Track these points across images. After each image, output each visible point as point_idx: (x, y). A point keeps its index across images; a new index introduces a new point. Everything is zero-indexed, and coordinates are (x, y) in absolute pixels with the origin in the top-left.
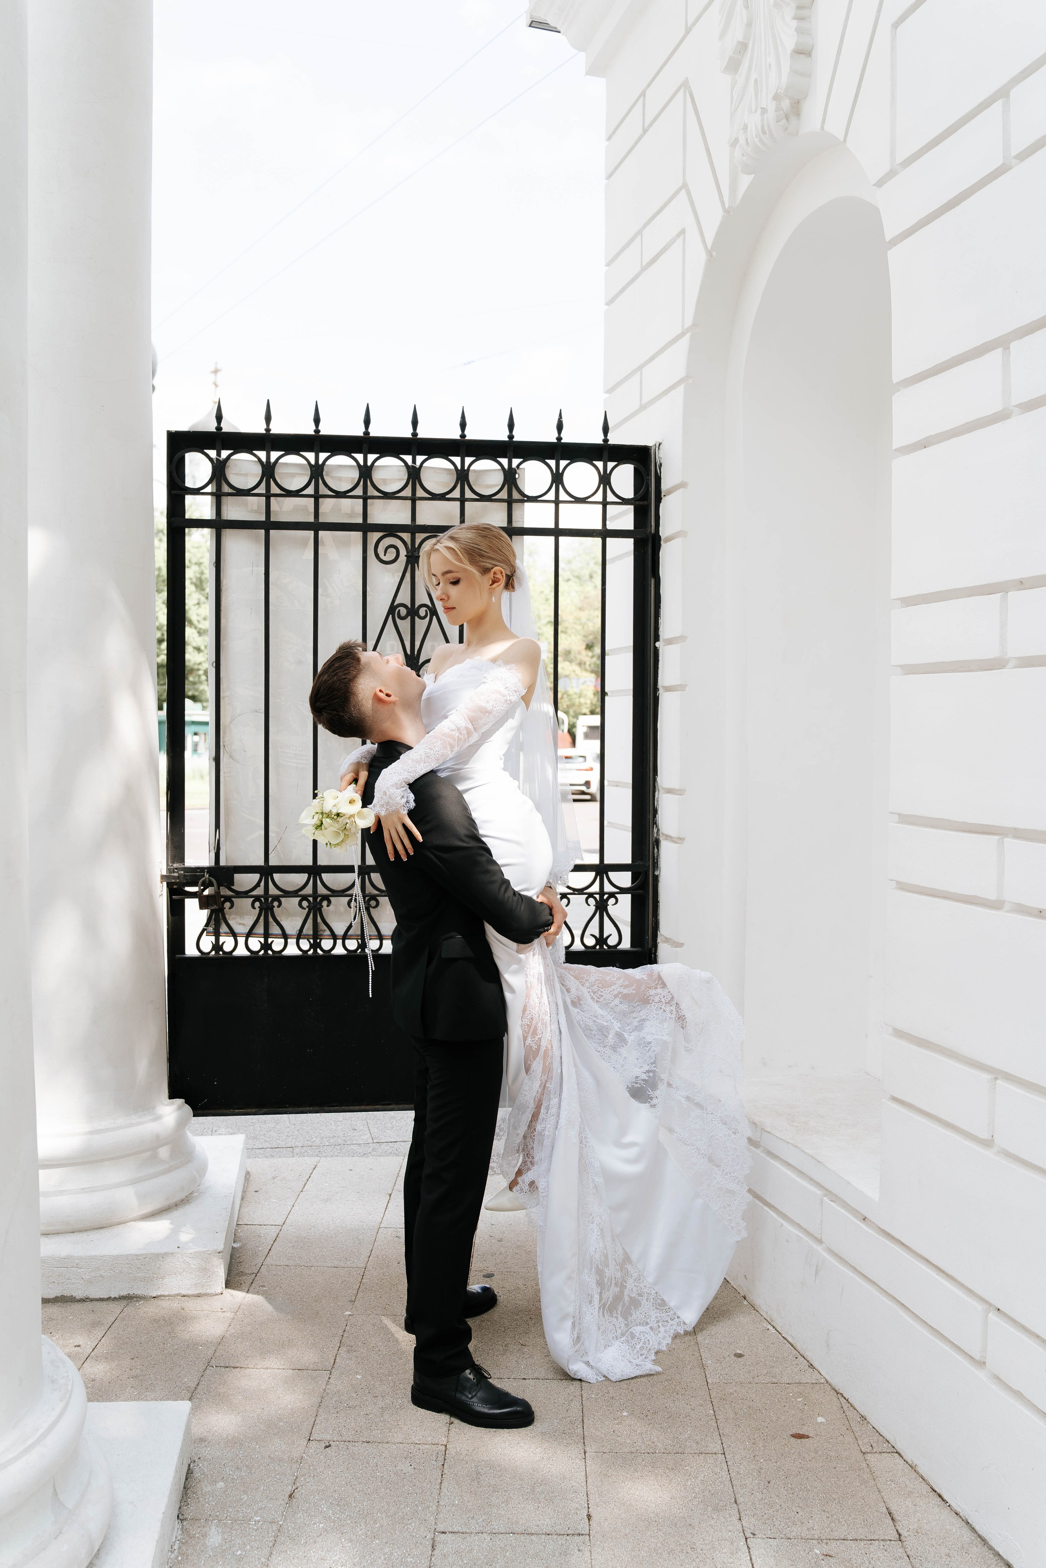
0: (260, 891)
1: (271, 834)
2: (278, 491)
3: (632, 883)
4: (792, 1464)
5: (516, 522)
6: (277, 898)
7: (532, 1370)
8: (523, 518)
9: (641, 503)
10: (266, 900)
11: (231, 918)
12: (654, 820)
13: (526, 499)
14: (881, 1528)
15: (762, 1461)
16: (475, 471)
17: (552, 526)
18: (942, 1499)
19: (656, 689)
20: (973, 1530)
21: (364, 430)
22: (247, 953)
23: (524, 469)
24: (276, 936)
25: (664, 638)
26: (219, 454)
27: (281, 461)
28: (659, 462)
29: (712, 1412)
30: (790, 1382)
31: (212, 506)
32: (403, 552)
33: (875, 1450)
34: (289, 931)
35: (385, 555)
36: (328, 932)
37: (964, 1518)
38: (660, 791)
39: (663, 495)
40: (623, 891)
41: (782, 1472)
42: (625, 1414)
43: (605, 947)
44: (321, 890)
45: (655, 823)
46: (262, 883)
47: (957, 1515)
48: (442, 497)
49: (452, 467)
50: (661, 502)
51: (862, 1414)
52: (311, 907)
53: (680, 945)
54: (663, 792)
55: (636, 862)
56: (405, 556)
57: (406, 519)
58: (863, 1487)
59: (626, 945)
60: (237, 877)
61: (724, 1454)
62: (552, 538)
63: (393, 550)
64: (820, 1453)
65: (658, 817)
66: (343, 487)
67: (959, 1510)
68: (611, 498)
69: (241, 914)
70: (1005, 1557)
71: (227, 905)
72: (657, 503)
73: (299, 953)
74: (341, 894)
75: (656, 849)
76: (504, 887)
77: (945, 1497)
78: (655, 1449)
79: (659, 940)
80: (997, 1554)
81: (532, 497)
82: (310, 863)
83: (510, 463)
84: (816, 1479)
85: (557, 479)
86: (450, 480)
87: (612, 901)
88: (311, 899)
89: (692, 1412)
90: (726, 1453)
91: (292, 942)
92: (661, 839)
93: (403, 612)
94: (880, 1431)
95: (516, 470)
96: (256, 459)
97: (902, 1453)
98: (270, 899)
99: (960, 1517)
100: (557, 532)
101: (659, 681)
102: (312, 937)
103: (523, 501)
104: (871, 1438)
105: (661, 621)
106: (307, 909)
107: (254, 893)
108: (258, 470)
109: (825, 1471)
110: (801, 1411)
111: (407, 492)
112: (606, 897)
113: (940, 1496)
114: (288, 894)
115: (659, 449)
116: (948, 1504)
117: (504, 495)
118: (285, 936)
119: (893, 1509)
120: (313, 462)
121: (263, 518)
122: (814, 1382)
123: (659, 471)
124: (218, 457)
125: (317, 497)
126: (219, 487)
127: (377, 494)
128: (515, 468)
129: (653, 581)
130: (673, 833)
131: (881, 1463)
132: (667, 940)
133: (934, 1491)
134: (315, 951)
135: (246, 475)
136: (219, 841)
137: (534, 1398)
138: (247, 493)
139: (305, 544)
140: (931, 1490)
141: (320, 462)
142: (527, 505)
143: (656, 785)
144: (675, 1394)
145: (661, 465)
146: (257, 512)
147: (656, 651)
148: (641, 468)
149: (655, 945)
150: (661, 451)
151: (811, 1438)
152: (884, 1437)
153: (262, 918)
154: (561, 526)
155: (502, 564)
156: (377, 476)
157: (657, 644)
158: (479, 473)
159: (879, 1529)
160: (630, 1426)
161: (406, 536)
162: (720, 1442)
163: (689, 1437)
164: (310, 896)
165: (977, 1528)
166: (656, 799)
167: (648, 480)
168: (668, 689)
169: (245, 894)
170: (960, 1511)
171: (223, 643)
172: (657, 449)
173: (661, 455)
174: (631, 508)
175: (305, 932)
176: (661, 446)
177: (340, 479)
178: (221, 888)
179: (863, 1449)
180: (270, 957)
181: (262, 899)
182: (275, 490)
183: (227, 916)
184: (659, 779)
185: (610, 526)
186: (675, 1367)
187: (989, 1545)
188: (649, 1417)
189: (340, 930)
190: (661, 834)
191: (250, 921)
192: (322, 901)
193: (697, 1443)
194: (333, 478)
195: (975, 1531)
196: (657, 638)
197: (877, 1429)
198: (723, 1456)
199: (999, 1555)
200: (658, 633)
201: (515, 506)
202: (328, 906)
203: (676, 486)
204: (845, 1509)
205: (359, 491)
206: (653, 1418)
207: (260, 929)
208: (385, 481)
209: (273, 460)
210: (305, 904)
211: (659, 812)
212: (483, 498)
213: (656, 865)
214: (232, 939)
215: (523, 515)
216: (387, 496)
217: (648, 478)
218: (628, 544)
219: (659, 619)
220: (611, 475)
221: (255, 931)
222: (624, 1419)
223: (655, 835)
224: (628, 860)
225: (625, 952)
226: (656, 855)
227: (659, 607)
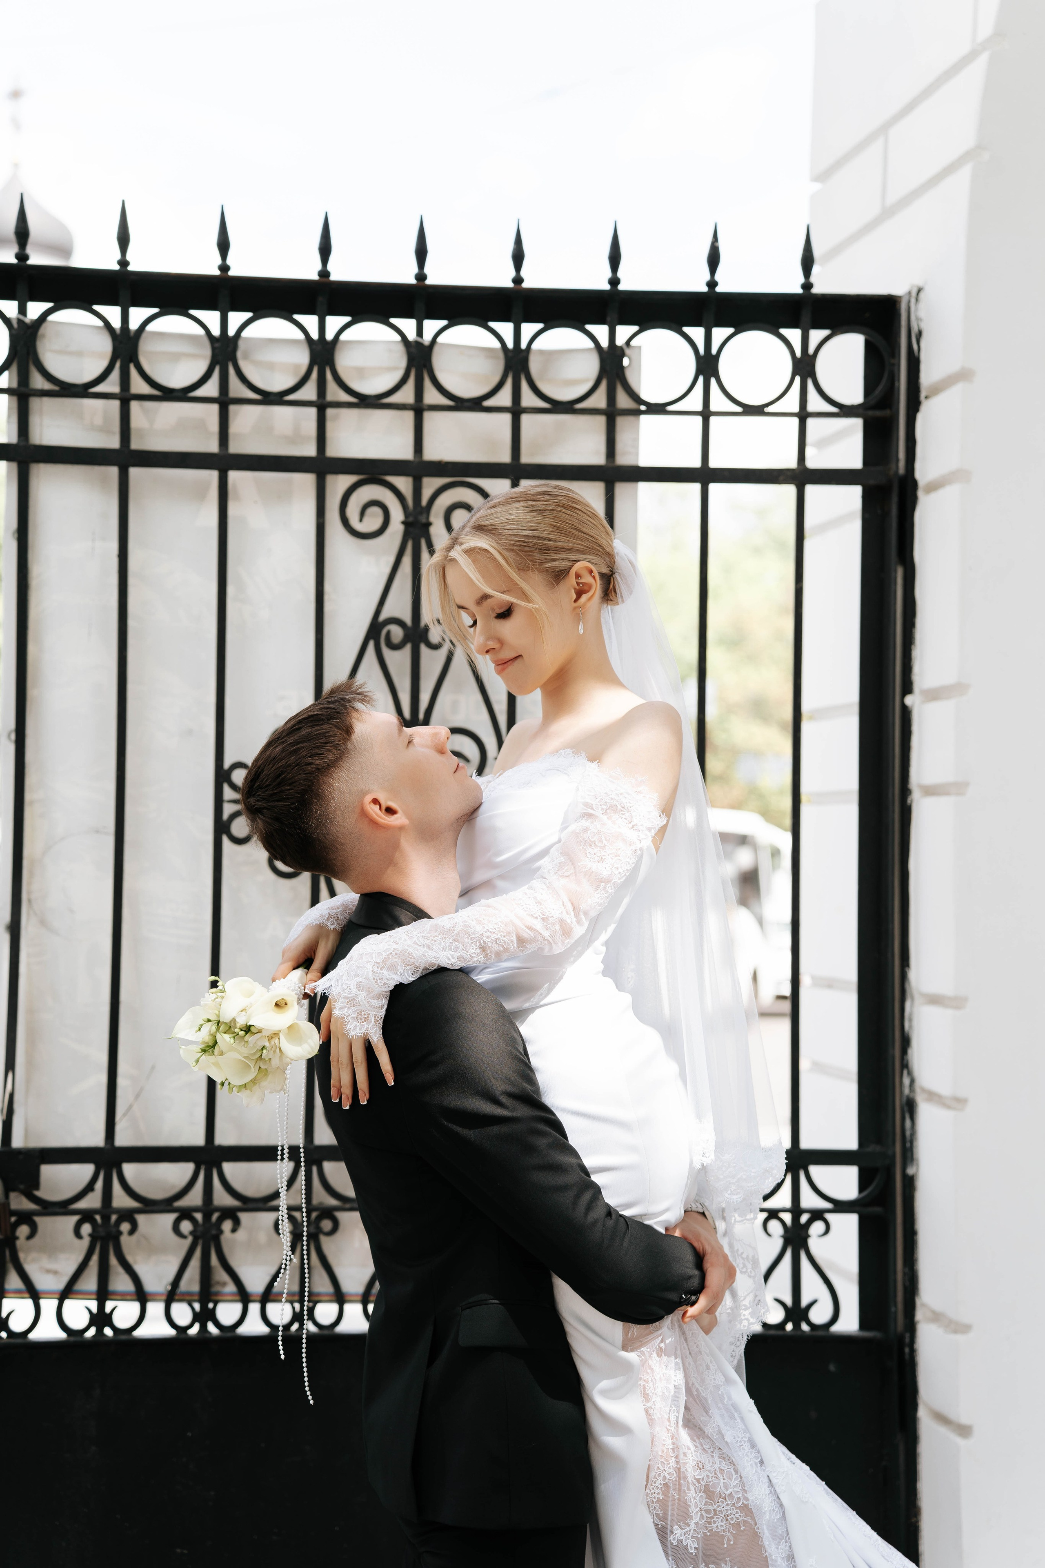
0: (93, 1201)
1: (121, 1081)
2: (145, 389)
3: (861, 1191)
5: (624, 455)
6: (128, 1216)
8: (636, 446)
9: (878, 413)
10: (106, 1218)
11: (30, 1258)
12: (903, 1059)
13: (643, 408)
16: (541, 352)
17: (697, 463)
19: (905, 791)
21: (319, 266)
22: (62, 1335)
23: (640, 348)
24: (123, 1297)
25: (923, 688)
26: (22, 310)
27: (150, 328)
28: (916, 330)
31: (9, 416)
32: (397, 515)
34: (150, 1285)
35: (361, 520)
36: (231, 1288)
38: (915, 1000)
39: (923, 395)
40: (840, 1207)
43: (805, 1327)
44: (222, 1198)
45: (905, 1065)
46: (99, 1185)
48: (475, 405)
49: (497, 344)
50: (918, 411)
52: (198, 1234)
53: (962, 1328)
54: (921, 1001)
55: (868, 1146)
56: (403, 523)
57: (403, 450)
59: (849, 1323)
60: (48, 1171)
62: (696, 487)
63: (376, 511)
65: (912, 1054)
66: (277, 383)
68: (815, 403)
69: (51, 1250)
71: (23, 1230)
72: (910, 412)
73: (171, 1332)
74: (261, 1205)
75: (908, 1120)
76: (587, 1196)
79: (919, 1315)
81: (656, 405)
82: (198, 1139)
83: (612, 335)
85: (707, 366)
86: (493, 370)
87: (817, 1227)
88: (199, 1216)
91: (155, 1309)
92: (918, 1100)
93: (397, 633)
95: (623, 350)
96: (100, 323)
98: (114, 1218)
100: (705, 476)
101: (911, 774)
102: (196, 1298)
103: (637, 413)
105: (918, 653)
106: (190, 1239)
107: (82, 1205)
108: (105, 345)
111: (406, 395)
112: (804, 1218)
114: (150, 1206)
115: (917, 300)
117: (599, 400)
118: (142, 1297)
120: (216, 331)
121: (114, 443)
123: (917, 347)
124: (21, 317)
125: (224, 402)
126: (24, 378)
127: (345, 397)
128: (621, 346)
129: (900, 573)
130: (943, 1088)
132: (936, 1317)
134: (203, 1327)
135: (79, 354)
136: (11, 1096)
138: (82, 391)
139: (200, 495)
141: (231, 332)
142: (646, 420)
143: (907, 986)
145: (920, 334)
146: (104, 429)
147: (906, 713)
148: (879, 341)
149: (911, 1327)
150: (922, 305)
153: (95, 1258)
154: (713, 464)
155: (588, 556)
156: (345, 362)
157: (909, 700)
158: (550, 355)
161: (403, 483)
164: (196, 1209)
166: (906, 1015)
167: (894, 365)
168: (931, 791)
169: (62, 1208)
171: (32, 692)
172: (913, 300)
173: (921, 315)
174: (856, 424)
175: (184, 1286)
176: (922, 295)
177: (271, 366)
178: (12, 1195)
180: (109, 1342)
181: (98, 1218)
182: (138, 386)
183: (22, 1256)
184: (913, 974)
185: (812, 462)
189: (255, 1283)
190: (918, 1090)
191: (68, 1265)
192: (221, 1220)
194: (259, 364)
196: (907, 688)
200: (910, 678)
201: (622, 422)
202: (234, 1230)
203: (950, 377)
205: (309, 392)
207: (90, 1282)
208: (361, 372)
209: (134, 325)
210: (186, 1226)
211: (915, 1042)
212: (558, 407)
213: (909, 1154)
214: (29, 1303)
215: (636, 440)
216: (365, 402)
217: (892, 361)
218: (851, 497)
219: (911, 649)
220: (816, 358)
221: (80, 1286)
223: (906, 1091)
224: (850, 1141)
225: (847, 1340)
226: (908, 1134)
227: (913, 625)
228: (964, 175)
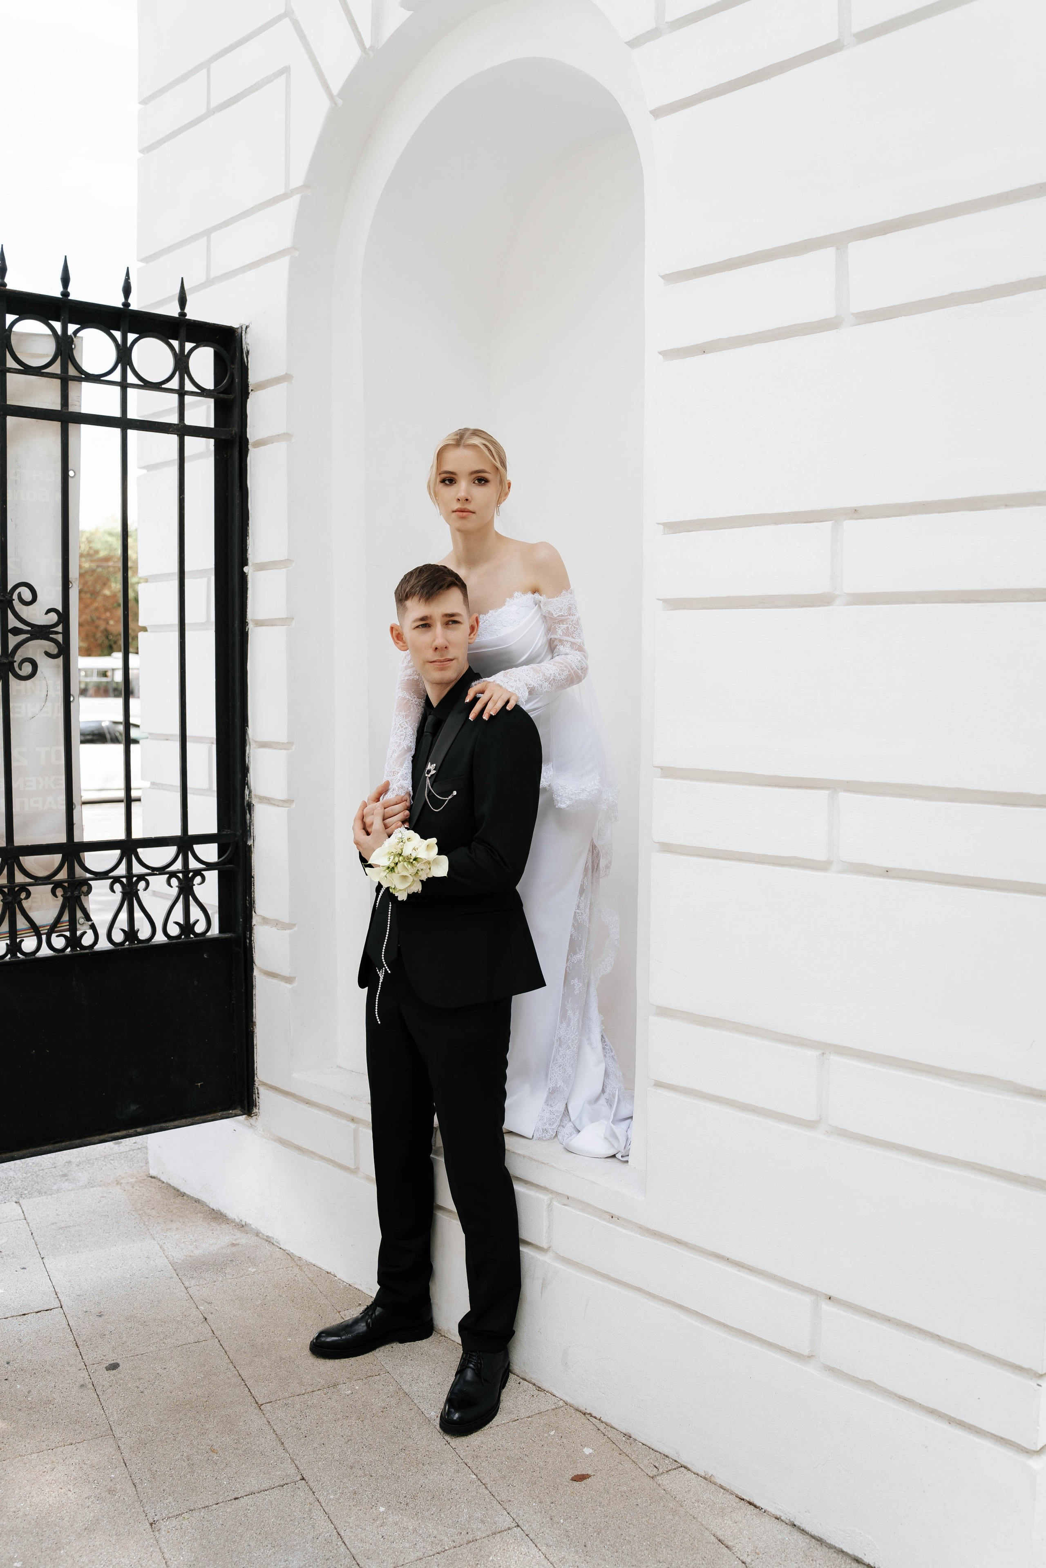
3: (219, 856)
4: (594, 1515)
5: (72, 405)
7: (239, 1483)
8: (80, 402)
9: (225, 396)
12: (245, 780)
13: (83, 376)
14: (724, 1562)
15: (562, 1521)
16: (17, 334)
17: (118, 415)
18: (755, 1506)
19: (244, 623)
20: (803, 1531)
23: (82, 337)
25: (255, 562)
28: (246, 349)
29: (475, 1476)
30: (530, 1414)
33: (661, 1471)
37: (787, 1521)
38: (251, 746)
39: (250, 388)
40: (210, 866)
41: (591, 1529)
42: (382, 1509)
43: (192, 935)
45: (246, 784)
47: (778, 1519)
50: (248, 398)
51: (624, 1431)
54: (255, 746)
55: (223, 831)
58: (677, 1518)
59: (215, 931)
61: (518, 1526)
62: (118, 431)
64: (612, 1491)
65: (250, 776)
67: (778, 1514)
68: (188, 386)
70: (851, 1552)
72: (244, 398)
75: (248, 814)
77: (758, 1505)
78: (442, 1545)
79: (255, 920)
80: (841, 1552)
81: (92, 375)
83: (65, 329)
84: (628, 1524)
85: (124, 356)
87: (198, 879)
89: (454, 1484)
90: (520, 1524)
92: (254, 801)
94: (652, 1447)
95: (73, 339)
97: (689, 1466)
99: (782, 1521)
100: (124, 423)
101: (248, 613)
103: (79, 380)
104: (648, 1458)
105: (250, 541)
109: (630, 1511)
110: (562, 1446)
112: (190, 875)
113: (750, 1503)
115: (246, 333)
116: (763, 1510)
117: (56, 369)
119: (719, 1534)
122: (554, 1407)
123: (246, 359)
128: (71, 336)
129: (238, 493)
131: (673, 1482)
132: (265, 921)
133: (741, 1499)
137: (262, 1521)
140: (738, 1499)
142: (85, 385)
143: (247, 738)
144: (421, 1465)
145: (248, 352)
147: (243, 578)
148: (223, 351)
149: (250, 928)
150: (248, 336)
151: (592, 1477)
152: (660, 1453)
154: (129, 416)
157: (246, 569)
158: (24, 336)
159: (723, 1564)
160: (396, 1524)
162: (506, 1513)
163: (470, 1517)
165: (808, 1529)
166: (247, 754)
167: (233, 369)
168: (260, 623)
170: (782, 1514)
172: (244, 332)
173: (248, 341)
174: (211, 402)
176: (248, 329)
179: (649, 1473)
184: (250, 731)
185: (188, 422)
186: (401, 1431)
187: (828, 1544)
188: (411, 1505)
190: (253, 797)
193: (483, 1522)
195: (806, 1532)
196: (244, 562)
197: (649, 1445)
198: (519, 1528)
199: (843, 1552)
200: (246, 556)
201: (72, 385)
203: (266, 381)
204: (677, 1551)
206: (416, 1506)
211: (252, 771)
212: (27, 370)
213: (249, 833)
215: (80, 397)
217: (233, 367)
218: (207, 445)
219: (247, 539)
220: (189, 358)
222: (385, 1516)
223: (247, 798)
224: (213, 829)
225: (214, 940)
226: (248, 822)
227: (247, 525)
228: (285, 261)
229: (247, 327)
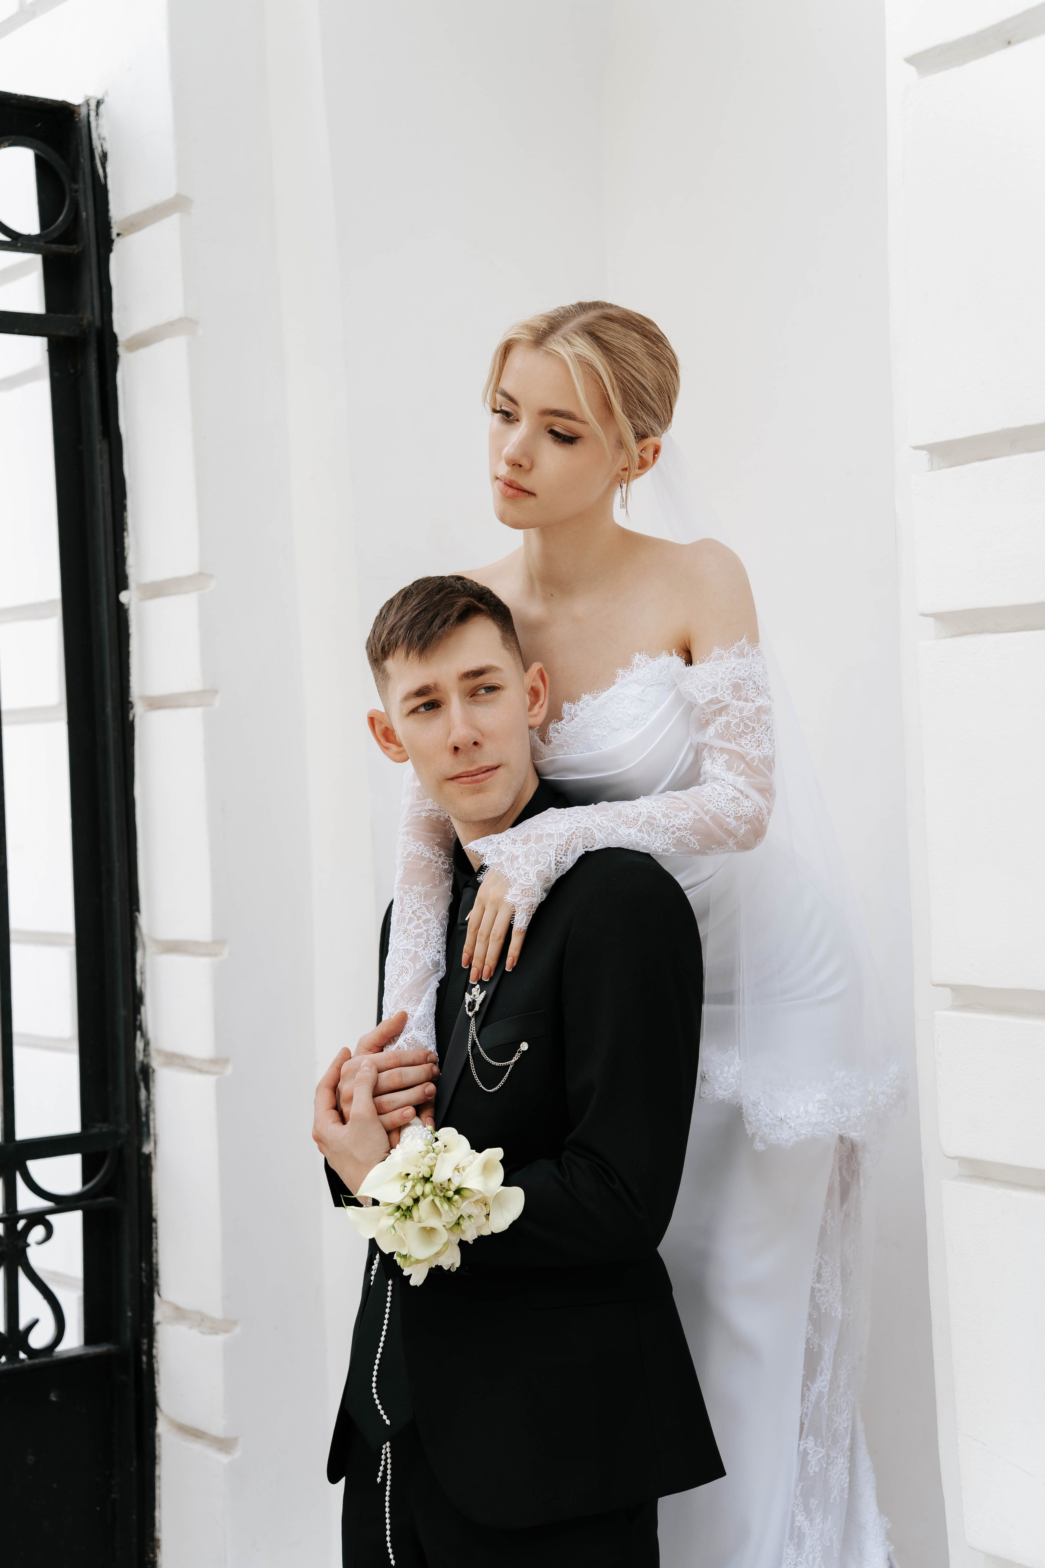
3: (85, 1182)
9: (63, 249)
12: (135, 1019)
19: (124, 704)
25: (142, 582)
28: (100, 149)
38: (147, 950)
39: (114, 231)
40: (63, 1203)
43: (22, 1356)
45: (138, 1027)
50: (110, 250)
54: (153, 950)
55: (92, 1127)
59: (73, 1341)
65: (145, 1012)
72: (102, 251)
75: (143, 1089)
79: (159, 1314)
87: (38, 1232)
92: (155, 1063)
101: (131, 684)
105: (130, 541)
112: (21, 1224)
115: (97, 114)
123: (101, 171)
129: (103, 445)
132: (181, 1314)
143: (137, 934)
145: (104, 156)
147: (121, 615)
148: (53, 157)
149: (148, 1331)
150: (103, 121)
157: (124, 597)
166: (138, 968)
167: (76, 191)
168: (156, 704)
172: (93, 114)
173: (104, 132)
174: (34, 262)
176: (102, 108)
184: (144, 920)
190: (153, 1053)
196: (122, 583)
200: (124, 570)
203: (145, 212)
211: (149, 999)
213: (145, 1129)
217: (76, 187)
218: (33, 351)
219: (123, 538)
223: (140, 1056)
224: (72, 1124)
225: (73, 1362)
226: (143, 1105)
227: (124, 508)
229: (98, 104)
